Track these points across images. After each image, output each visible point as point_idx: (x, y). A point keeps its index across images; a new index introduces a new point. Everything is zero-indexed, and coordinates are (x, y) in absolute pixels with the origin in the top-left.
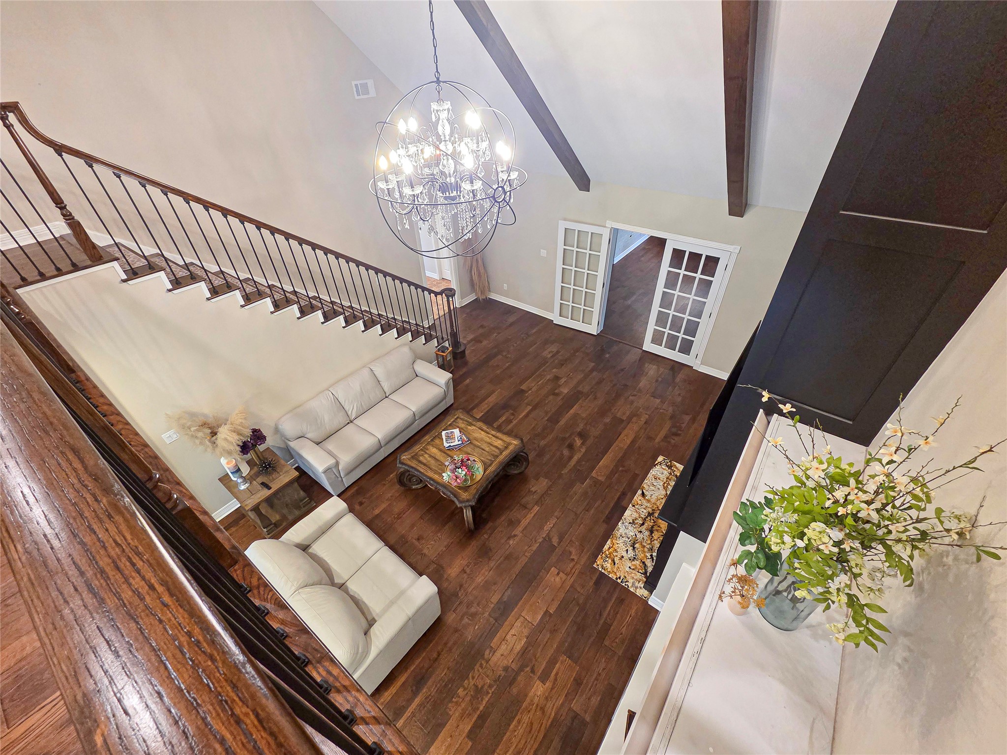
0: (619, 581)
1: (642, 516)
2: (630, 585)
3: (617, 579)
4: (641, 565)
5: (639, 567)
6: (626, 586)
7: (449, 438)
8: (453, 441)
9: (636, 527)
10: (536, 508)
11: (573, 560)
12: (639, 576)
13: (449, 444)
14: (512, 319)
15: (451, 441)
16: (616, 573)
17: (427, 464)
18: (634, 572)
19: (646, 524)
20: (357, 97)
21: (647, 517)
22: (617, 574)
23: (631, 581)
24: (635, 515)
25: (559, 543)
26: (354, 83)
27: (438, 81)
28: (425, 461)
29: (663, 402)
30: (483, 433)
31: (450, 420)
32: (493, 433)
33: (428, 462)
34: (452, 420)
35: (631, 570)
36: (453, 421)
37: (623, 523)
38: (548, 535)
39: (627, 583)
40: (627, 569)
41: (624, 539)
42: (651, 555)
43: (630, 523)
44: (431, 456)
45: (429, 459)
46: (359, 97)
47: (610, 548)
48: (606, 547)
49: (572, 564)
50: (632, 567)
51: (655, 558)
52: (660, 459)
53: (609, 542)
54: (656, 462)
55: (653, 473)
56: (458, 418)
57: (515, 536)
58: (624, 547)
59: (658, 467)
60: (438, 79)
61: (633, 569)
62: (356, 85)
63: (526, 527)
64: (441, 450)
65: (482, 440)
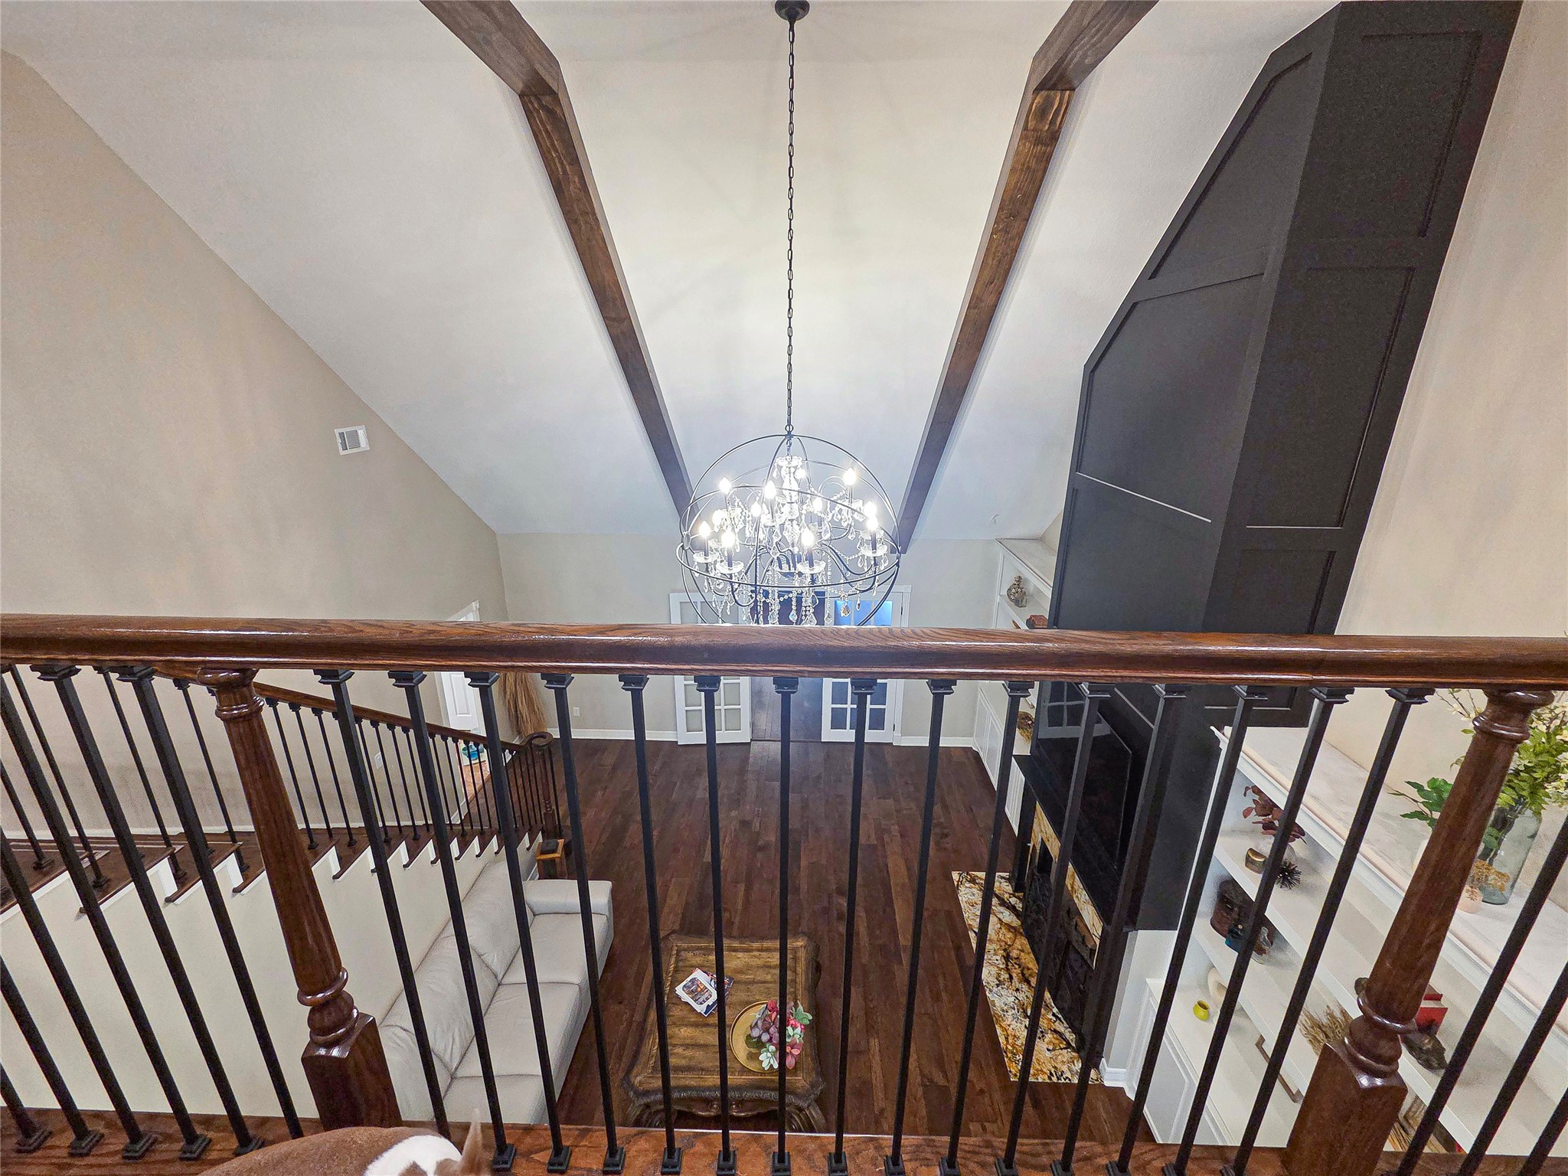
0: (1054, 1079)
1: (1001, 966)
2: (1068, 1075)
3: (1050, 1078)
4: (1055, 1036)
5: (1057, 1042)
6: (1067, 1081)
7: (696, 992)
8: (707, 995)
9: (1008, 987)
10: (874, 1043)
11: (982, 1091)
12: (1067, 1055)
13: (705, 1005)
14: (609, 759)
15: (704, 998)
16: (1042, 1071)
17: (693, 1063)
18: (1057, 1052)
19: (1014, 975)
20: (342, 453)
21: (1007, 965)
22: (1045, 1070)
23: (1065, 1068)
24: (994, 970)
25: (946, 1076)
26: (337, 431)
27: (789, 435)
28: (683, 1062)
29: (897, 800)
30: (740, 955)
31: (670, 964)
32: (756, 945)
33: (691, 1058)
34: (673, 960)
35: (1053, 1053)
36: (677, 961)
37: (991, 991)
38: (923, 1075)
39: (1064, 1076)
40: (1048, 1054)
41: (1010, 1013)
42: (1054, 1015)
43: (998, 985)
44: (687, 1046)
45: (689, 1053)
46: (349, 451)
47: (1007, 1039)
48: (1002, 1040)
49: (986, 1099)
50: (1051, 1048)
51: (1060, 1016)
52: (955, 876)
53: (999, 1031)
54: (956, 883)
55: (964, 899)
56: (678, 952)
57: (882, 1111)
58: (1019, 1025)
59: (962, 888)
60: (789, 432)
61: (1054, 1050)
62: (342, 435)
63: (886, 1086)
64: (696, 1025)
65: (748, 968)
